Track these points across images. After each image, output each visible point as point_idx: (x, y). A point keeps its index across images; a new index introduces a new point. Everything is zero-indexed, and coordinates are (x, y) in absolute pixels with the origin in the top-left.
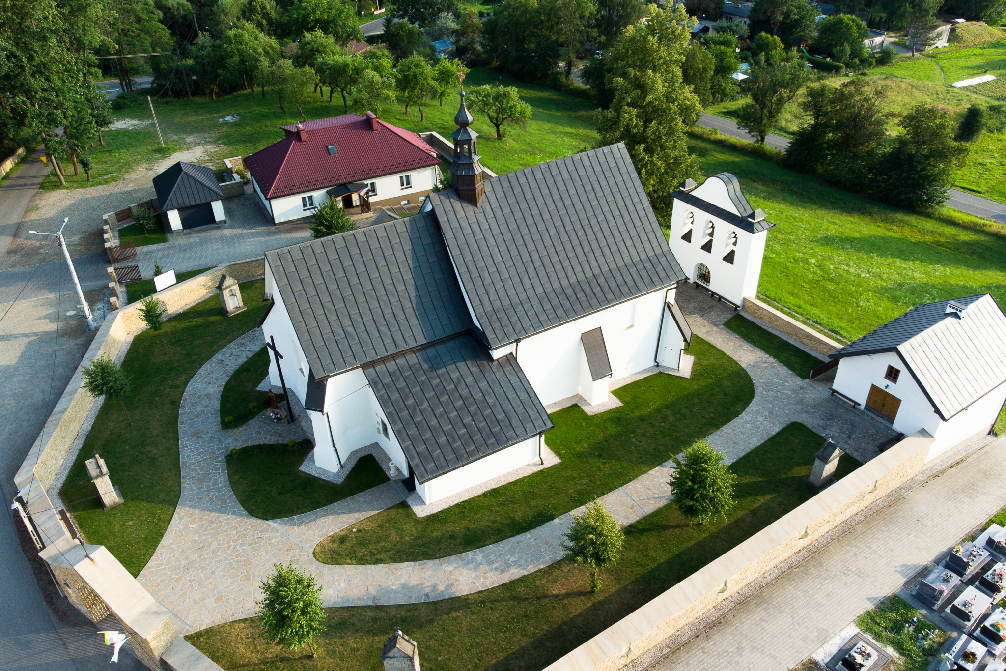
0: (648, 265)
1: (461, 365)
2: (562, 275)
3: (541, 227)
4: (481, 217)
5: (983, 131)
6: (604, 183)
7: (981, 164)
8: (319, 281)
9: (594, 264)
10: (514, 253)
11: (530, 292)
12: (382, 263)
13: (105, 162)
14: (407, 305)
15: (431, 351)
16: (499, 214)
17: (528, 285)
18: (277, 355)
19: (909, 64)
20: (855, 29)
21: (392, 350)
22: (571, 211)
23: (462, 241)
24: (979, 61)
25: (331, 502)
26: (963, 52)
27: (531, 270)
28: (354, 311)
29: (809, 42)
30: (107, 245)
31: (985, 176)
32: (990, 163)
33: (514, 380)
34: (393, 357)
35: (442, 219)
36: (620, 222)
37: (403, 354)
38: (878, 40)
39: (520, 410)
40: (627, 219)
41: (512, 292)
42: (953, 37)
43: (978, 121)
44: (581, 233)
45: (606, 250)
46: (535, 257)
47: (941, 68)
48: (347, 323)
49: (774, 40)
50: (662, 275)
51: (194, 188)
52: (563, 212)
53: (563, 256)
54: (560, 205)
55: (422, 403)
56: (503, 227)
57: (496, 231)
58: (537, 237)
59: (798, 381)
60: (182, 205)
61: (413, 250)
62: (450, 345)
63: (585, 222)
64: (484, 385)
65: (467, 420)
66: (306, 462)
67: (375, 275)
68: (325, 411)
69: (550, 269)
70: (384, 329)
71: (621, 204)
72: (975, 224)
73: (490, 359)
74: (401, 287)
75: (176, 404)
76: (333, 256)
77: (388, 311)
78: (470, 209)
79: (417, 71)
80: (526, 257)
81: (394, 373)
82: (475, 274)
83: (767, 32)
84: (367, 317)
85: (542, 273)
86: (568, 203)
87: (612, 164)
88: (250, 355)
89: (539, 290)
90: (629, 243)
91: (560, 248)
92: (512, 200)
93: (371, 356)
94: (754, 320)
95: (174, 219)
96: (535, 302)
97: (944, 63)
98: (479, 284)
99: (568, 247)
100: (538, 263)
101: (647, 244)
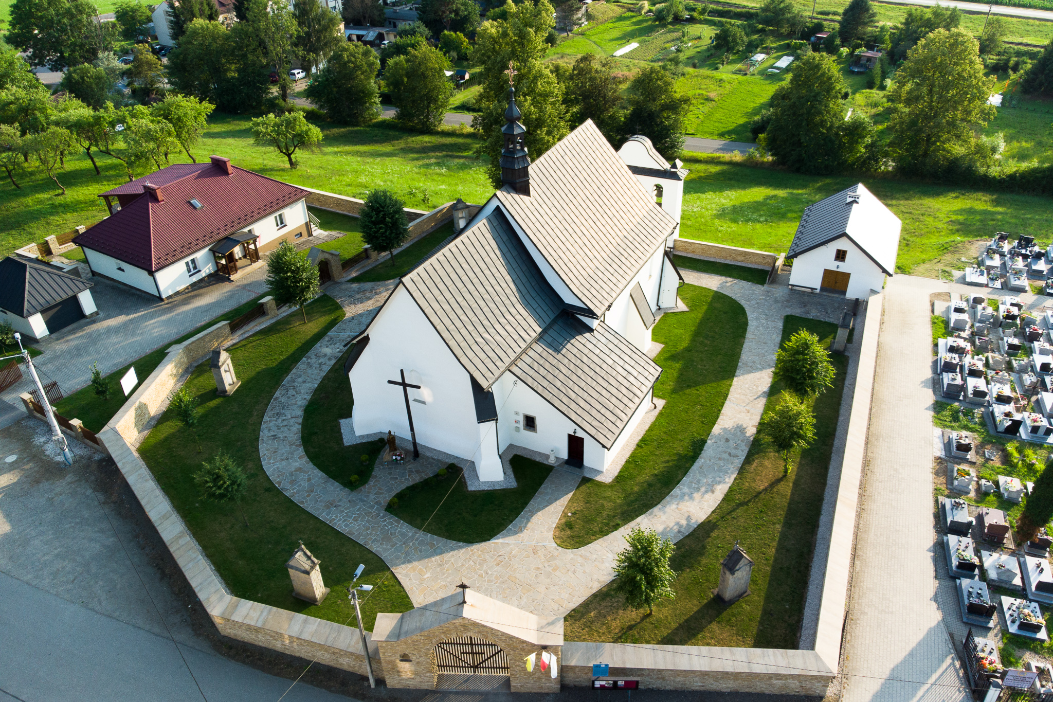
4: (537, 205)
6: (594, 156)
8: (449, 295)
15: (550, 338)
16: (546, 198)
17: (590, 255)
18: (409, 387)
21: (523, 345)
22: (587, 185)
23: (534, 229)
33: (615, 342)
34: (525, 352)
35: (511, 213)
36: (618, 186)
37: (531, 346)
39: (633, 364)
40: (621, 183)
41: (584, 264)
49: (458, 36)
50: (662, 224)
51: (51, 282)
52: (582, 187)
53: (599, 225)
54: (577, 181)
56: (554, 210)
57: (550, 213)
59: (761, 287)
60: (46, 305)
64: (598, 352)
66: (469, 482)
68: (499, 417)
72: (713, 158)
73: (590, 330)
81: (533, 364)
85: (595, 243)
87: (592, 139)
92: (548, 185)
93: (512, 355)
94: (689, 255)
95: (37, 325)
97: (594, 39)
101: (641, 201)
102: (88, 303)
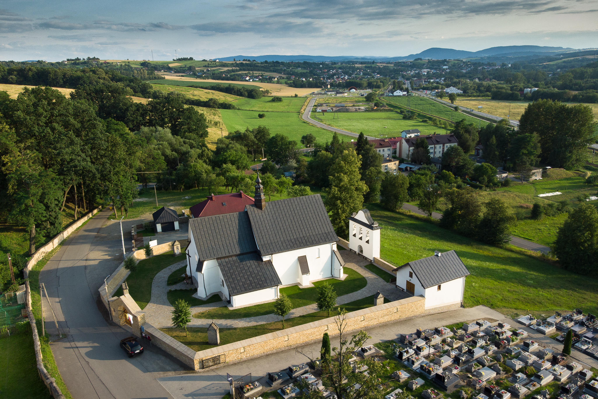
0: (325, 235)
1: (251, 262)
2: (291, 235)
3: (285, 219)
4: (263, 214)
5: (543, 215)
6: (310, 206)
7: (539, 229)
8: (205, 230)
9: (304, 233)
10: (274, 226)
11: (279, 239)
12: (227, 226)
13: (133, 212)
14: (235, 241)
15: (242, 257)
16: (270, 213)
17: (278, 237)
18: (189, 256)
19: (520, 187)
20: (490, 170)
21: (228, 255)
22: (297, 215)
23: (256, 221)
24: (557, 185)
25: (201, 305)
26: (550, 182)
27: (280, 232)
28: (216, 240)
29: (470, 175)
30: (132, 234)
31: (539, 234)
32: (543, 229)
33: (270, 268)
34: (228, 257)
35: (249, 213)
36: (315, 220)
37: (231, 256)
38: (504, 175)
39: (270, 278)
40: (318, 219)
41: (272, 239)
42: (544, 174)
43: (538, 210)
44: (300, 222)
45: (309, 229)
46: (282, 228)
47: (536, 189)
48: (213, 244)
49: (450, 174)
50: (330, 238)
51: (168, 216)
52: (294, 215)
53: (292, 229)
54: (293, 212)
55: (236, 272)
56: (271, 218)
57: (268, 219)
58: (283, 222)
59: (385, 283)
60: (162, 222)
61: (239, 223)
62: (248, 255)
63: (302, 219)
64: (259, 269)
65: (251, 279)
66: (195, 294)
67: (224, 230)
68: (203, 272)
69: (287, 232)
70: (226, 247)
71: (316, 214)
73: (262, 260)
74: (233, 235)
75: (152, 279)
76: (211, 222)
77: (228, 242)
78: (260, 211)
79: (268, 180)
80: (278, 228)
81: (228, 262)
82: (259, 232)
83: (446, 170)
84: (220, 243)
85: (284, 234)
86: (296, 212)
87: (314, 201)
88: (181, 267)
89: (282, 239)
90: (318, 227)
91: (291, 226)
92: (275, 209)
93: (220, 256)
94: (377, 266)
95: (159, 227)
96: (280, 243)
98: (260, 235)
99: (295, 226)
100: (283, 230)
101: (325, 228)
102: (177, 226)
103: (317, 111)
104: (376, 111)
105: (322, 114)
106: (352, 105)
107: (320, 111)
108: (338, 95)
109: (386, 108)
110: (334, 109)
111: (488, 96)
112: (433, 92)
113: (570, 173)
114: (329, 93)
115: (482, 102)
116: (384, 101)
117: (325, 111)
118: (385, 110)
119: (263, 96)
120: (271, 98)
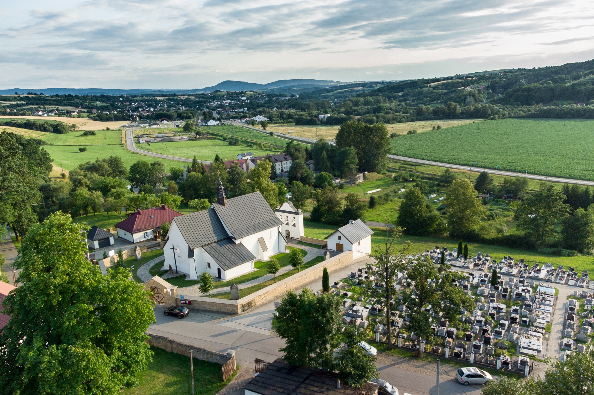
1: (228, 245)
2: (250, 222)
3: (242, 211)
4: (226, 209)
5: (377, 205)
6: (256, 201)
7: (378, 214)
8: (188, 225)
9: (258, 220)
10: (237, 217)
11: (243, 226)
12: (203, 221)
14: (211, 231)
15: (219, 243)
16: (231, 208)
19: (351, 188)
20: (328, 177)
21: (209, 242)
23: (223, 214)
24: (375, 185)
26: (370, 183)
27: (242, 221)
28: (197, 232)
29: (313, 183)
32: (380, 214)
33: (243, 248)
34: (210, 244)
35: (216, 209)
37: (212, 243)
38: (338, 181)
39: (246, 254)
40: (264, 209)
41: (238, 226)
42: (365, 178)
43: (375, 201)
44: (253, 213)
45: (260, 216)
47: (362, 188)
48: (196, 235)
49: (299, 183)
50: (276, 222)
52: (247, 208)
53: (250, 218)
55: (220, 254)
56: (233, 211)
58: (242, 213)
60: (98, 239)
61: (210, 218)
62: (224, 241)
63: (254, 210)
64: (235, 249)
65: (233, 257)
66: (187, 278)
67: (201, 224)
68: (195, 258)
69: (247, 221)
73: (236, 244)
74: (208, 227)
76: (190, 219)
77: (206, 233)
78: (223, 207)
80: (240, 218)
81: (211, 247)
84: (201, 234)
87: (258, 196)
93: (204, 244)
94: (305, 241)
96: (245, 229)
97: (363, 187)
102: (112, 241)
103: (141, 142)
104: (200, 139)
105: (146, 144)
106: (173, 135)
107: (144, 142)
108: (152, 127)
109: (209, 137)
110: (158, 139)
111: (291, 122)
112: (243, 121)
113: (380, 176)
114: (142, 125)
115: (289, 128)
116: (203, 130)
117: (150, 141)
118: (208, 138)
119: (71, 131)
120: (82, 133)
